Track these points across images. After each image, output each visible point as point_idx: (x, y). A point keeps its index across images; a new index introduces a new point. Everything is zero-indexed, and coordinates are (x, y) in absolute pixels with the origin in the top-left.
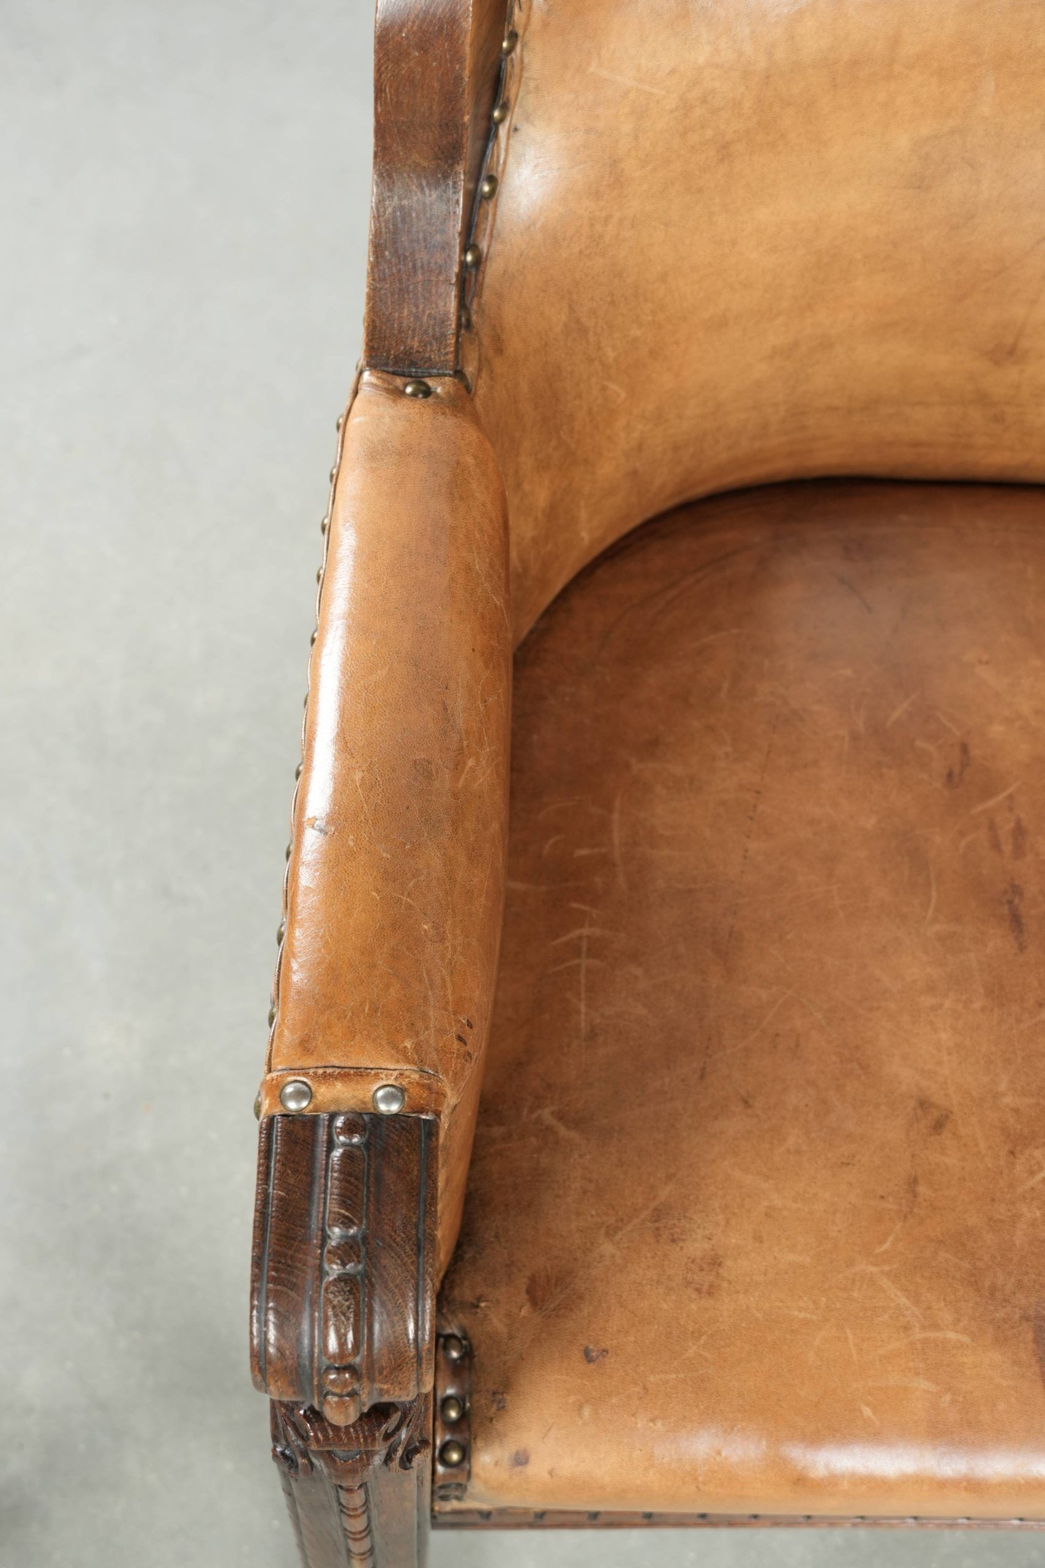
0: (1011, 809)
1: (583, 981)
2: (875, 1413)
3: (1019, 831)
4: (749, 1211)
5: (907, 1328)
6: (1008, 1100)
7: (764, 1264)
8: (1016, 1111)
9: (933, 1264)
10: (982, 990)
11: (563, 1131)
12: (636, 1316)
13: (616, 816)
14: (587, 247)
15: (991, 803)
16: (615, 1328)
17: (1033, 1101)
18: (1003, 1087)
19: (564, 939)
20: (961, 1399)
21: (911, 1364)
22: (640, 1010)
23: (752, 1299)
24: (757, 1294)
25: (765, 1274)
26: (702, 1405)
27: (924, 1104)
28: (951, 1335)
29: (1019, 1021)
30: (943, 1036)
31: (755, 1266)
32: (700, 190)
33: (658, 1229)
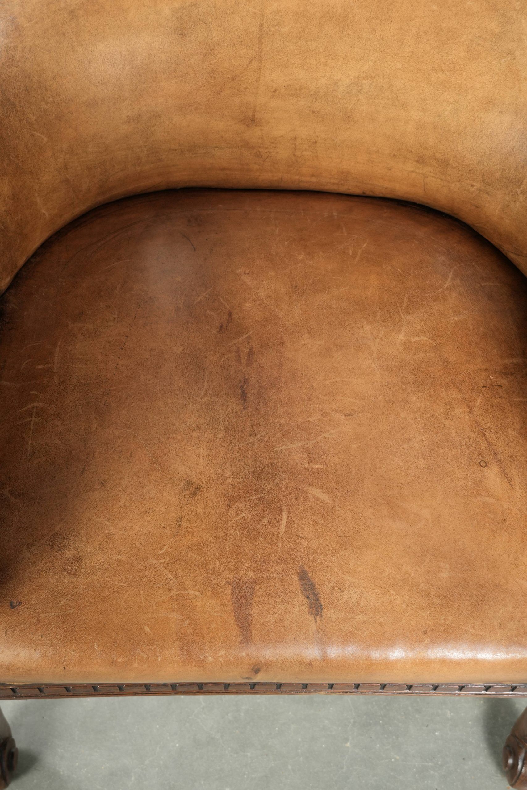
0: (248, 343)
1: (32, 428)
2: (151, 630)
3: (251, 353)
4: (98, 535)
5: (170, 589)
6: (229, 480)
7: (103, 560)
8: (233, 485)
9: (186, 558)
10: (223, 429)
11: (12, 499)
12: (37, 586)
13: (58, 349)
14: (6, 62)
15: (239, 340)
16: (26, 592)
17: (241, 480)
18: (228, 474)
19: (25, 408)
20: (194, 622)
21: (171, 606)
22: (57, 441)
23: (95, 577)
24: (98, 575)
25: (103, 565)
26: (66, 628)
27: (189, 483)
28: (191, 592)
29: (239, 443)
30: (202, 451)
31: (98, 562)
32: (64, 34)
33: (53, 545)
